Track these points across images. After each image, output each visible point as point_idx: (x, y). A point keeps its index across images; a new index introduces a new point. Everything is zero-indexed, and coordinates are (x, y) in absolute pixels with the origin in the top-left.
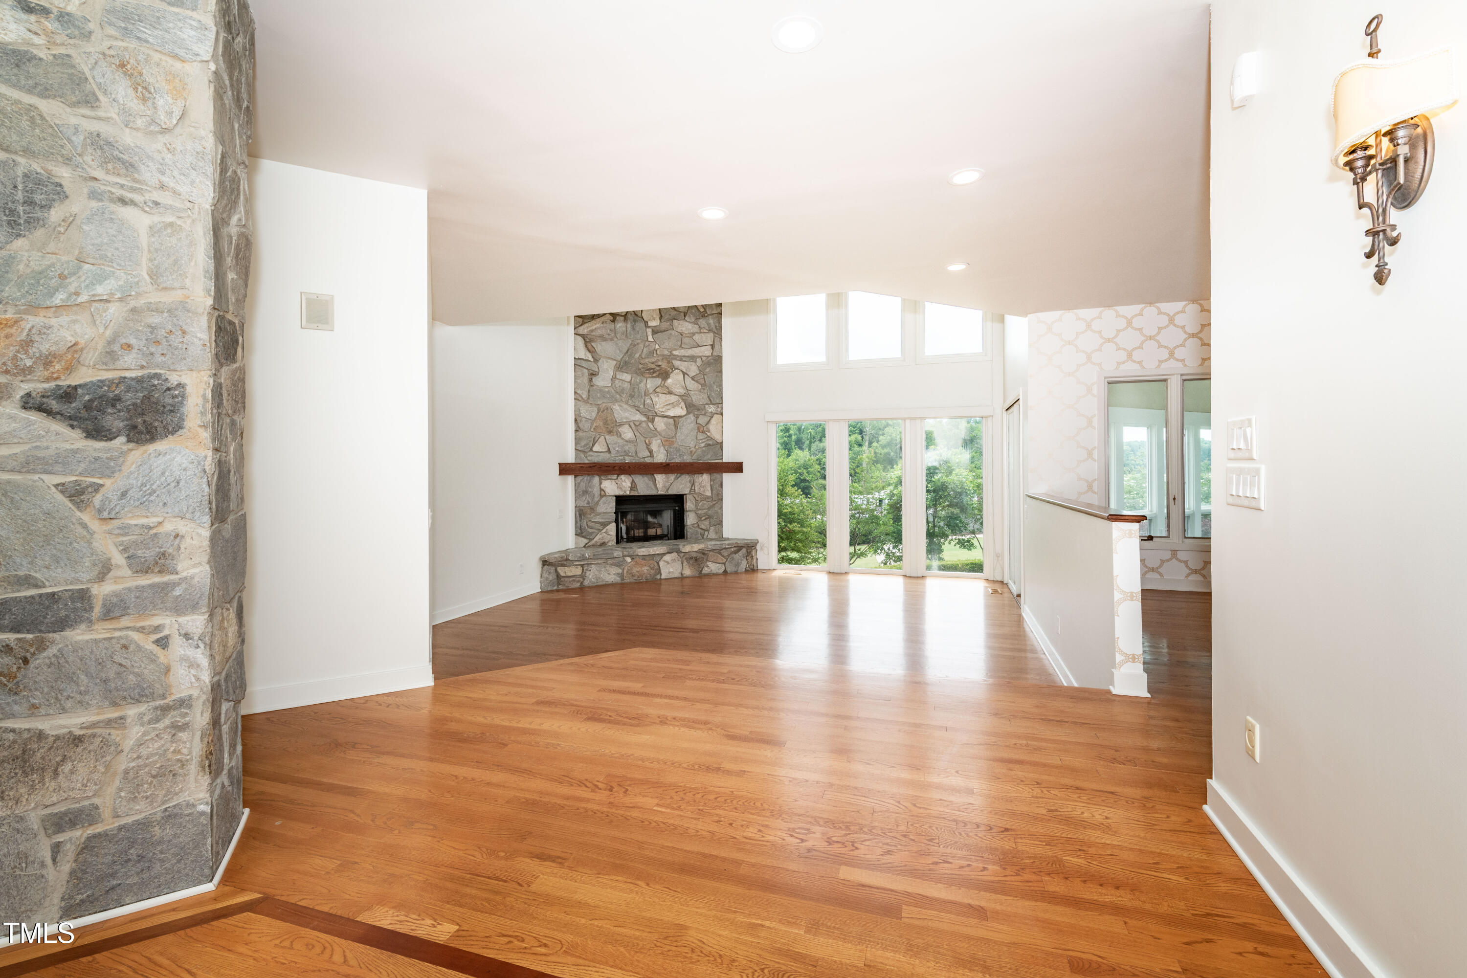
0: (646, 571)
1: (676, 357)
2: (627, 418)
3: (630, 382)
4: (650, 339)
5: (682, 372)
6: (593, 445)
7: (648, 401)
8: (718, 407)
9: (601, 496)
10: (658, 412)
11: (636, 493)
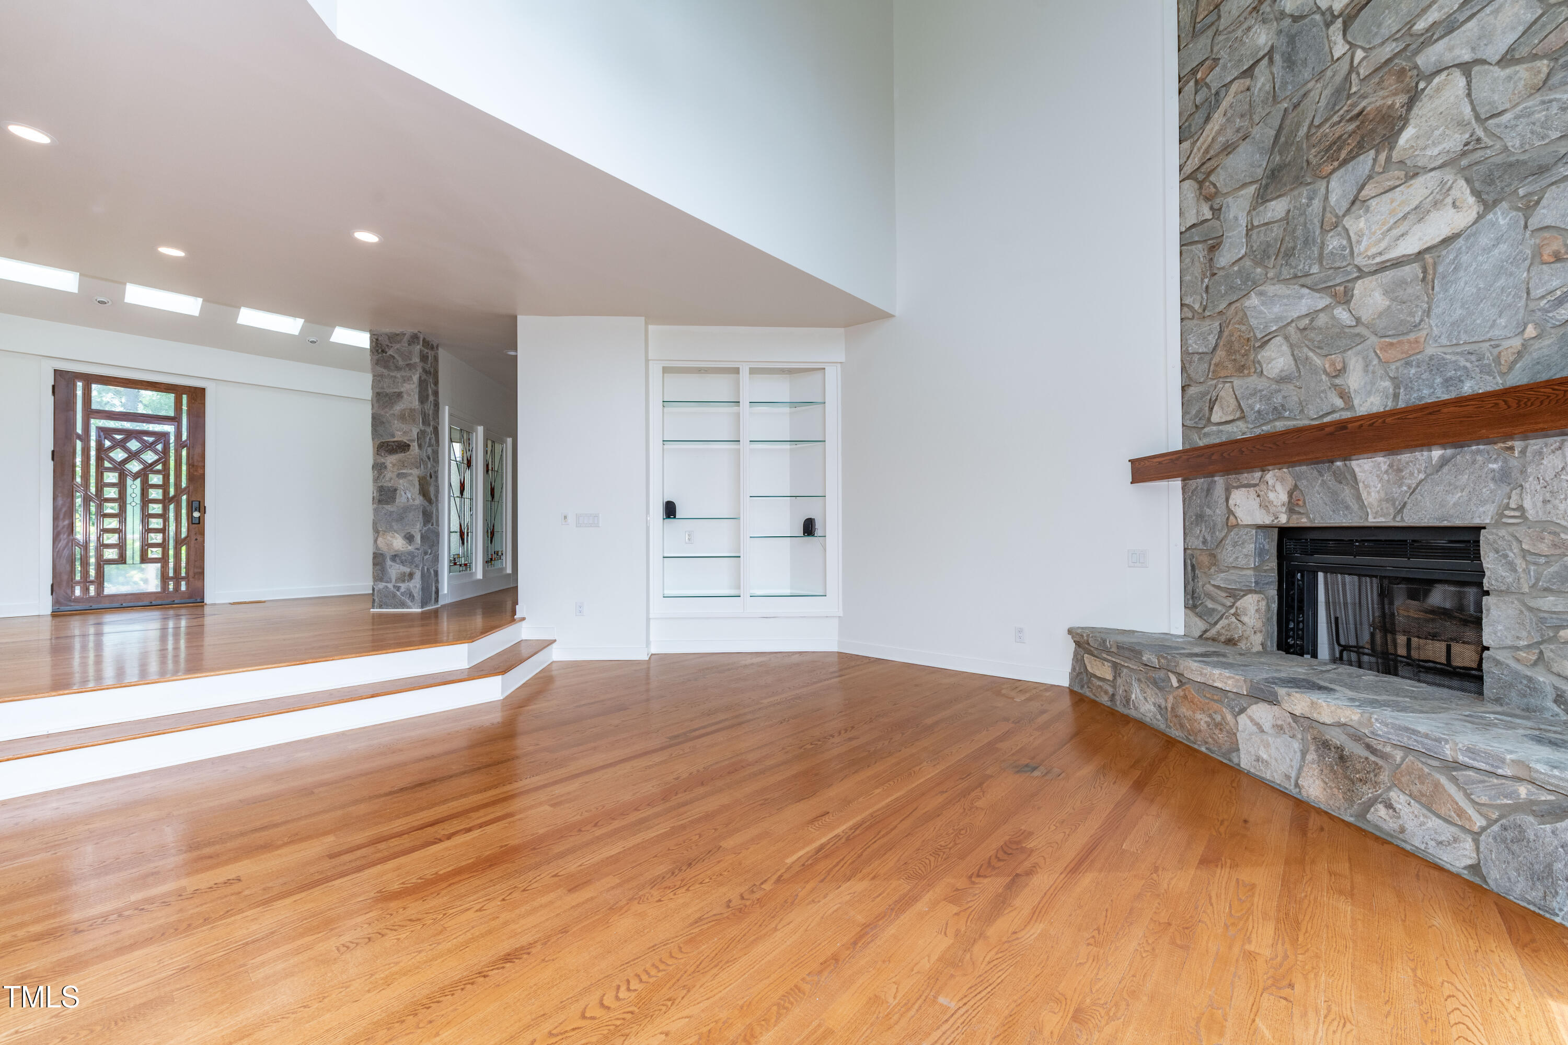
0: (1203, 726)
1: (1428, 38)
3: (1288, 215)
6: (1212, 409)
7: (1334, 242)
9: (1230, 528)
10: (1365, 261)
11: (1304, 522)
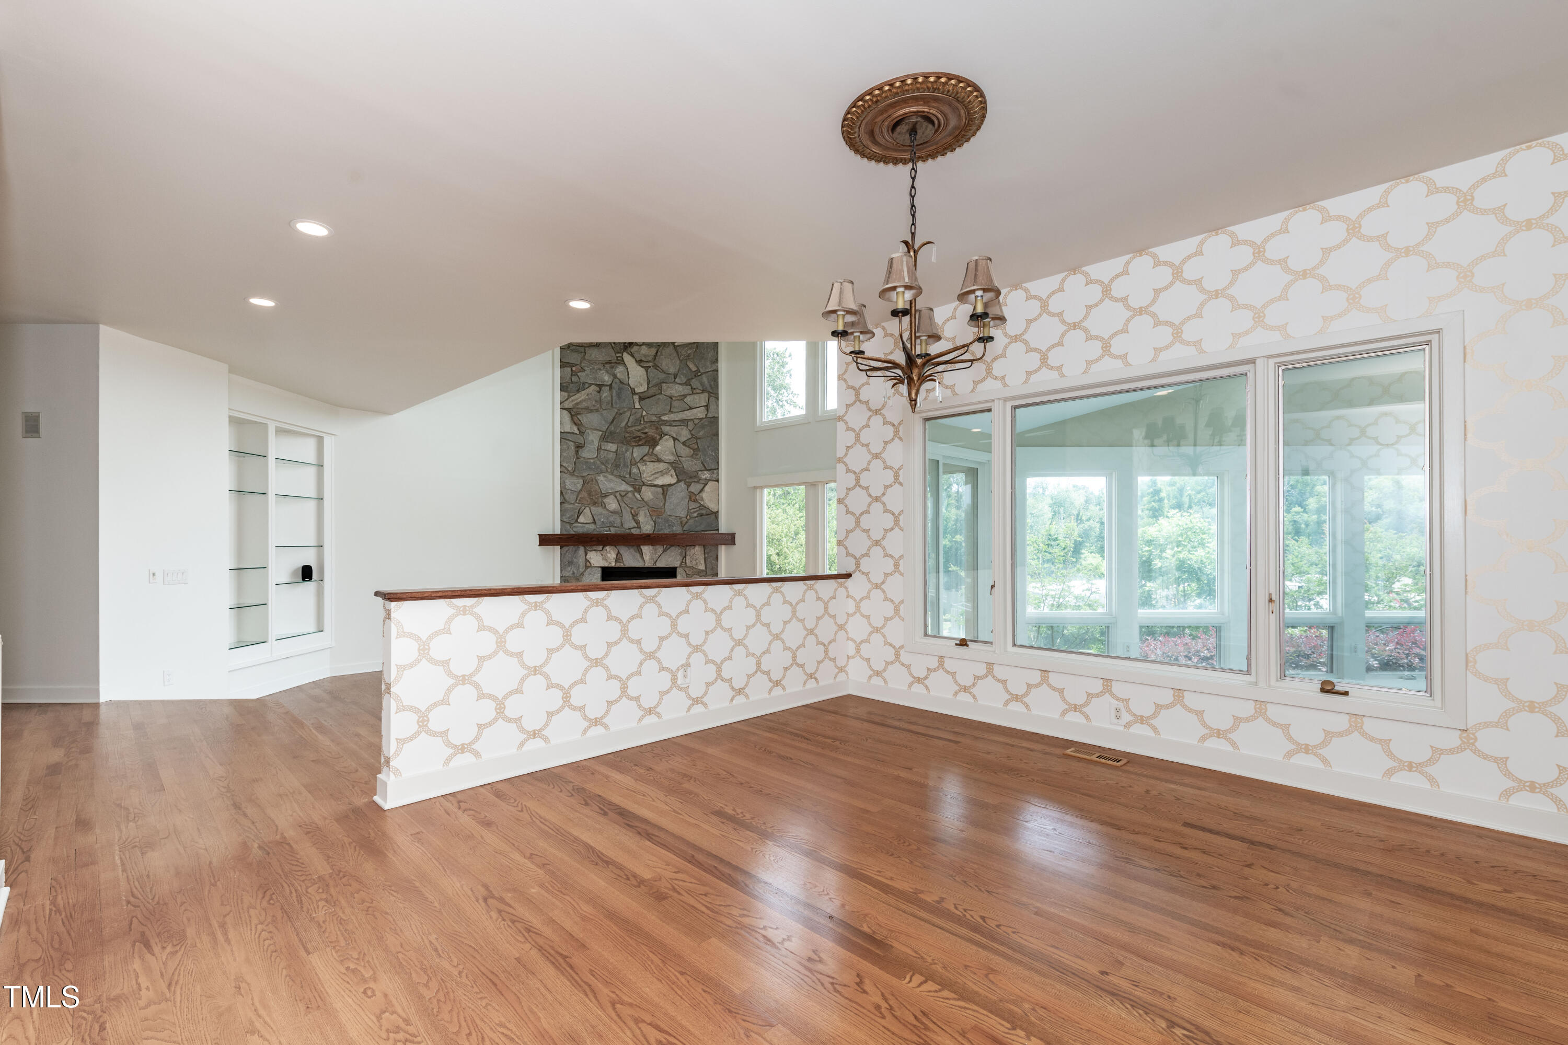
1: (666, 423)
2: (612, 488)
3: (616, 452)
4: (637, 406)
5: (673, 437)
6: (578, 517)
7: (635, 470)
8: (713, 473)
9: (587, 567)
10: (645, 481)
11: (622, 565)
